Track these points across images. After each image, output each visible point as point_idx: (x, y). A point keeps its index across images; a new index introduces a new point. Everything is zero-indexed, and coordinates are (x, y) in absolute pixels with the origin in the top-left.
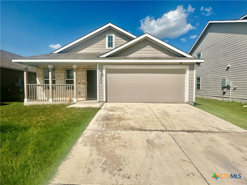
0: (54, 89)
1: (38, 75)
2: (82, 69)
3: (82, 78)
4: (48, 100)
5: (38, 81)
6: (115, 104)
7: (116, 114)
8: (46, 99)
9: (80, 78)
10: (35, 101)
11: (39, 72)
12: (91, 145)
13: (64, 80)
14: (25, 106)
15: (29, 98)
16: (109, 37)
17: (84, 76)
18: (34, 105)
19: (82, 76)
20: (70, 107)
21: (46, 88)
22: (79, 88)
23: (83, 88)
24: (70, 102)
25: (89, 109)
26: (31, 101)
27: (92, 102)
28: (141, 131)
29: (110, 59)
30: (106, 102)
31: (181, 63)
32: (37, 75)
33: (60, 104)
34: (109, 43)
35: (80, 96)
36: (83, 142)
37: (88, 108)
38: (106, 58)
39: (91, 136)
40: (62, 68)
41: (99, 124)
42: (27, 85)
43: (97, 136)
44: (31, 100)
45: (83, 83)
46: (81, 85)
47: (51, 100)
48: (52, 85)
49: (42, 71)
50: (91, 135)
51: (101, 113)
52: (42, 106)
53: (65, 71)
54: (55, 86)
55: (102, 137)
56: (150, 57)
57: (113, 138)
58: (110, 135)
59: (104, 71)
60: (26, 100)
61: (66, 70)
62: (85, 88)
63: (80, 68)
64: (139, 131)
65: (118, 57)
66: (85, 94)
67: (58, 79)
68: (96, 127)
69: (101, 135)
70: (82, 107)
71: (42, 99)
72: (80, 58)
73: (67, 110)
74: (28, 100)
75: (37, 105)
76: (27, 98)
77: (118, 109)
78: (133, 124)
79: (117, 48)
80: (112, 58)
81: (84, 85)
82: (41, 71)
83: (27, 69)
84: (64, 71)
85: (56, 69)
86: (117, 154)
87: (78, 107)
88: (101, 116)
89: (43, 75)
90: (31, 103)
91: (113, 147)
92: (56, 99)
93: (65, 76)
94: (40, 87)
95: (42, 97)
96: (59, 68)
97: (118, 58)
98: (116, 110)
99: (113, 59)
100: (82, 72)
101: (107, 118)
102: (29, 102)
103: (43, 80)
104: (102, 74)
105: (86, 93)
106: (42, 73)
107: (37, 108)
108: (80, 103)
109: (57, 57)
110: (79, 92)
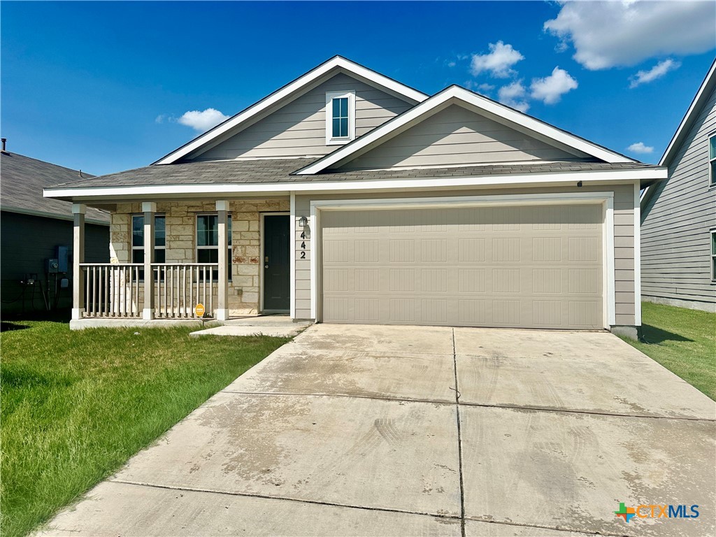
0: (157, 278)
1: (114, 233)
2: (248, 214)
3: (248, 242)
4: (139, 313)
5: (113, 254)
6: (345, 326)
7: (331, 355)
8: (135, 310)
9: (242, 242)
10: (102, 315)
11: (119, 226)
12: (220, 424)
13: (193, 249)
14: (72, 331)
15: (85, 307)
16: (336, 101)
17: (256, 236)
18: (98, 328)
19: (249, 235)
20: (200, 335)
21: (134, 278)
22: (238, 275)
23: (251, 275)
24: (204, 321)
25: (255, 341)
26: (92, 316)
27: (275, 322)
28: (374, 400)
29: (329, 180)
30: (318, 323)
31: (580, 184)
32: (111, 234)
33: (175, 327)
34: (335, 123)
35: (241, 302)
36: (202, 416)
37: (252, 339)
38: (320, 176)
39: (228, 405)
40: (188, 212)
41: (264, 381)
42: (80, 266)
43: (245, 406)
44: (89, 315)
45: (252, 260)
46: (246, 266)
47: (147, 313)
48: (152, 266)
49: (126, 222)
50: (231, 403)
51: (284, 352)
52: (121, 332)
53: (194, 219)
54: (160, 269)
55: (257, 409)
56: (466, 168)
57: (287, 412)
58: (282, 405)
59: (313, 221)
60: (75, 312)
61: (198, 217)
62: (259, 276)
63: (243, 210)
64: (370, 400)
65: (358, 172)
66: (257, 295)
67: (173, 245)
68: (255, 386)
69: (257, 406)
70: (236, 335)
71: (122, 311)
72: (237, 180)
73: (189, 342)
74: (82, 314)
75: (107, 329)
76: (80, 308)
77: (344, 342)
78: (362, 381)
79: (360, 137)
80: (337, 176)
81: (254, 267)
82: (122, 222)
83: (82, 215)
84: (191, 222)
85: (167, 215)
86: (278, 444)
87: (222, 334)
88: (283, 360)
89: (129, 233)
90: (91, 321)
91: (275, 431)
92: (163, 311)
93: (194, 236)
94: (117, 272)
95: (122, 305)
96: (176, 209)
97: (357, 175)
98: (338, 345)
99: (340, 180)
100: (249, 221)
101: (296, 366)
102: (84, 318)
103: (129, 250)
104: (307, 228)
105: (259, 292)
106: (125, 228)
107: (105, 336)
108: (236, 322)
109: (168, 176)
110: (238, 290)
